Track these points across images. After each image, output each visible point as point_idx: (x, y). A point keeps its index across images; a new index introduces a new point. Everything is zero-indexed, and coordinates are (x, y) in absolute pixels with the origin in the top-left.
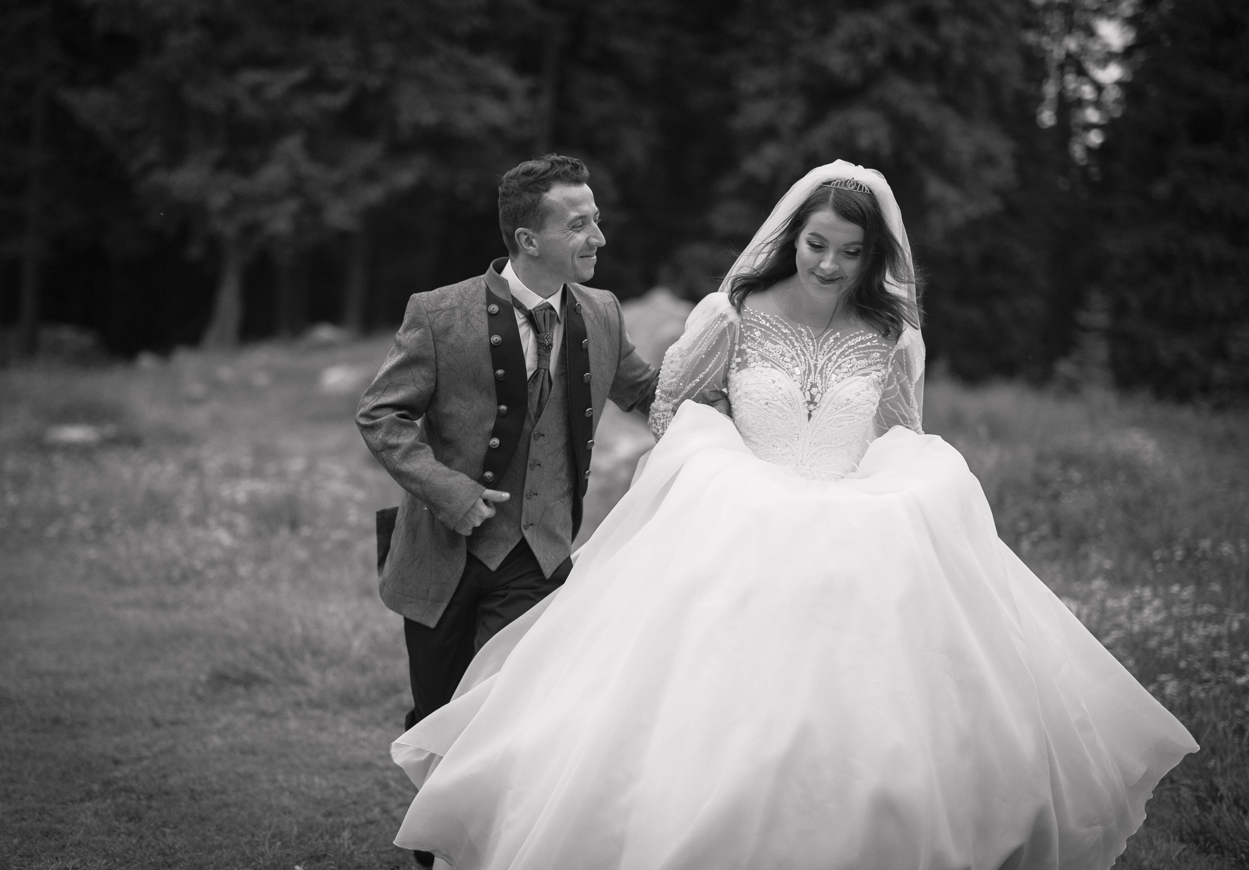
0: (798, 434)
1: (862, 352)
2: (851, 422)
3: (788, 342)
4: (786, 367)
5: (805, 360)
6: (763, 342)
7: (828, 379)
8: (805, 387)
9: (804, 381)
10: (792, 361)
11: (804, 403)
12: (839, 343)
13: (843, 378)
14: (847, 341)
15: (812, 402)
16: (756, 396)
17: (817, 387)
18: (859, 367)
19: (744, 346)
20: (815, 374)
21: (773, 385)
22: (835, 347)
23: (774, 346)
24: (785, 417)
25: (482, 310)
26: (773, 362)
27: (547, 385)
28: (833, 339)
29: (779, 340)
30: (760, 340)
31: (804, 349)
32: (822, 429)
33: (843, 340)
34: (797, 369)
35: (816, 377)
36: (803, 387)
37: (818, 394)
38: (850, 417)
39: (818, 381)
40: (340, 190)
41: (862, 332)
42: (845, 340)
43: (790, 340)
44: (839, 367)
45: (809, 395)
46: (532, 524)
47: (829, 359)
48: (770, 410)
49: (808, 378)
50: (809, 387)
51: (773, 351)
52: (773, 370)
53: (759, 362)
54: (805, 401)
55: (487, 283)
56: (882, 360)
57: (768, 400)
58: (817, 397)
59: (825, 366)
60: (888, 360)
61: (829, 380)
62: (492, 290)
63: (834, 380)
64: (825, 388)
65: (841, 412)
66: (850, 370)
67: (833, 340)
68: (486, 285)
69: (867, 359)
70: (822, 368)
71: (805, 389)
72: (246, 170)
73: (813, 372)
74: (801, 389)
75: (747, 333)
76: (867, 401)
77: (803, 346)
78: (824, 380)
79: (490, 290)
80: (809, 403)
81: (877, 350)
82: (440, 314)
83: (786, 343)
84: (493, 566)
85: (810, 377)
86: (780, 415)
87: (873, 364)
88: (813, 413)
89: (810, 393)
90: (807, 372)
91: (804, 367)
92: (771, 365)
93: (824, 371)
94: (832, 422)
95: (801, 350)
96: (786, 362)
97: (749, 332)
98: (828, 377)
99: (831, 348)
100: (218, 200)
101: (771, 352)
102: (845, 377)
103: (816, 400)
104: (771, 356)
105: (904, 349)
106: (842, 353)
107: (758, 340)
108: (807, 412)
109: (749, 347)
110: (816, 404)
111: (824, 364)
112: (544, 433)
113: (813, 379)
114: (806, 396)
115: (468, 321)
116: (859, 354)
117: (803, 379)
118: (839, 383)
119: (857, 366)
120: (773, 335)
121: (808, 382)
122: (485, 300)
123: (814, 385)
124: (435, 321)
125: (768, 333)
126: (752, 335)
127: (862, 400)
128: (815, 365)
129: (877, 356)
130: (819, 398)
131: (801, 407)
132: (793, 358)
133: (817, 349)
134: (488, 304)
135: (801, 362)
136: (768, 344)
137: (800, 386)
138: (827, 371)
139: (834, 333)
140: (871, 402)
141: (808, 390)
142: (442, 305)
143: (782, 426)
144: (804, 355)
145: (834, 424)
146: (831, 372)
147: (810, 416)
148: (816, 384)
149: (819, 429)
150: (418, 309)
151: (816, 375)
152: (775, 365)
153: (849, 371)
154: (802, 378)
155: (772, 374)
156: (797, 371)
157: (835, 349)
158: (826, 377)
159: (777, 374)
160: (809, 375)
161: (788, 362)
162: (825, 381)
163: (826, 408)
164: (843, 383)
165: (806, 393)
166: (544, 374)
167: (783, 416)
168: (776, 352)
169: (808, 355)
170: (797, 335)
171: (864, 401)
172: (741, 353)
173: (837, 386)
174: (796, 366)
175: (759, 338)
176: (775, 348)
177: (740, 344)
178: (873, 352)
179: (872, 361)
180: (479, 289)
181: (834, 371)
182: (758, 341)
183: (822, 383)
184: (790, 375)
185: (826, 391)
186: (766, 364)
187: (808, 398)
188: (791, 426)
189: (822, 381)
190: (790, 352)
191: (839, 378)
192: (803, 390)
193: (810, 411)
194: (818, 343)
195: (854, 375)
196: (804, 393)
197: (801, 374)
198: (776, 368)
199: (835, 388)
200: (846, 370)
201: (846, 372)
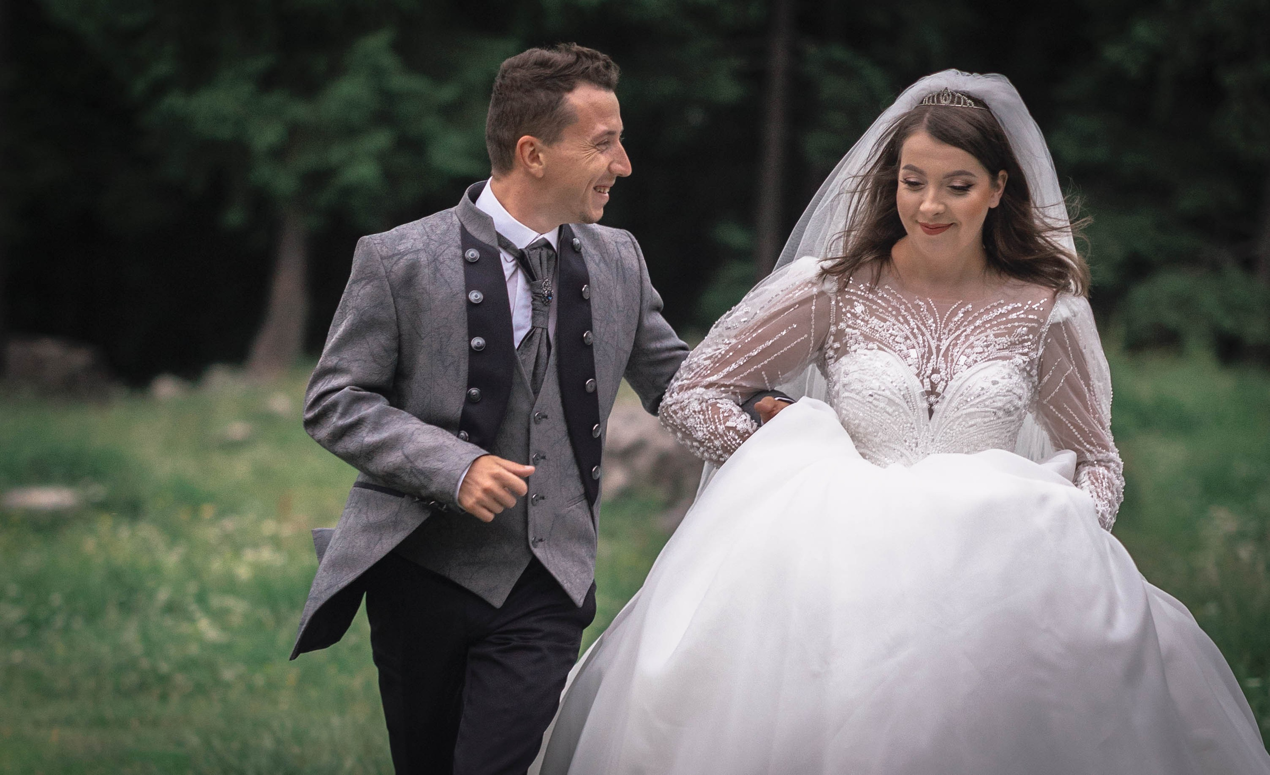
0: (916, 439)
1: (1002, 327)
2: (986, 420)
3: (900, 318)
4: (897, 348)
5: (924, 341)
6: (867, 318)
7: (955, 362)
8: (923, 372)
9: (922, 365)
10: (906, 341)
11: (922, 393)
12: (970, 318)
13: (976, 361)
14: (981, 314)
15: (932, 391)
16: (858, 386)
17: (939, 373)
18: (998, 347)
19: (842, 325)
20: (938, 357)
22: (966, 323)
23: (882, 324)
24: (897, 413)
25: (455, 255)
26: (880, 342)
27: (544, 349)
28: (963, 313)
29: (888, 316)
30: (863, 316)
31: (923, 328)
32: (948, 430)
33: (976, 314)
35: (938, 361)
36: (920, 373)
37: (941, 382)
38: (986, 412)
39: (942, 366)
41: (1002, 301)
42: (979, 314)
43: (904, 317)
44: (971, 346)
45: (929, 383)
46: (541, 540)
47: (957, 339)
48: (875, 402)
49: (928, 362)
50: (929, 372)
51: (880, 330)
52: (881, 352)
53: (862, 344)
54: (924, 390)
55: (462, 220)
56: (1031, 337)
57: (873, 389)
58: (940, 385)
59: (951, 348)
60: (1040, 337)
61: (956, 364)
62: (469, 229)
63: (963, 364)
64: (951, 374)
65: (971, 406)
66: (986, 350)
67: (962, 315)
68: (461, 222)
69: (1010, 337)
70: (948, 349)
71: (923, 376)
74: (918, 375)
75: (846, 308)
76: (1008, 391)
77: (922, 324)
78: (949, 365)
79: (466, 230)
80: (929, 393)
81: (1023, 324)
82: (399, 259)
83: (899, 321)
84: (498, 601)
85: (931, 361)
86: (890, 410)
87: (1017, 342)
88: (935, 407)
89: (931, 380)
90: (927, 355)
91: (921, 349)
92: (878, 345)
93: (950, 354)
94: (961, 420)
95: (918, 328)
96: (897, 343)
97: (848, 307)
98: (955, 360)
99: (959, 326)
101: (878, 331)
102: (978, 360)
103: (939, 389)
104: (878, 335)
105: (1062, 322)
106: (975, 329)
107: (860, 316)
108: (926, 405)
109: (848, 326)
110: (938, 395)
111: (950, 345)
112: (546, 413)
113: (935, 363)
114: (925, 384)
115: (437, 270)
116: (998, 330)
117: (921, 363)
118: (970, 369)
119: (994, 346)
120: (881, 310)
121: (927, 367)
122: (459, 243)
123: (935, 371)
124: (393, 270)
125: (874, 307)
126: (853, 311)
127: (1001, 389)
128: (938, 347)
129: (1023, 332)
130: (943, 387)
131: (918, 399)
132: (907, 338)
133: (941, 327)
134: (465, 247)
135: (918, 343)
136: (874, 322)
138: (954, 353)
139: (963, 305)
140: (1015, 394)
141: (927, 377)
142: (402, 248)
143: (894, 427)
144: (923, 335)
145: (963, 423)
146: (959, 353)
147: (931, 412)
148: (939, 369)
149: (944, 431)
150: (369, 254)
151: (939, 359)
152: (883, 345)
153: (984, 352)
154: (919, 361)
155: (878, 357)
156: (913, 353)
157: (965, 326)
158: (952, 361)
159: (886, 357)
160: (929, 359)
161: (901, 343)
162: (951, 366)
163: (950, 401)
164: (975, 368)
165: (924, 381)
166: (541, 335)
167: (894, 411)
168: (884, 330)
169: (928, 334)
170: (913, 311)
171: (1005, 391)
172: (840, 335)
173: (967, 373)
174: (912, 348)
175: (861, 314)
176: (883, 326)
177: (837, 323)
178: (1019, 327)
179: (1016, 339)
180: (451, 228)
181: (964, 351)
182: (861, 318)
183: (947, 367)
184: (904, 358)
185: (952, 378)
186: (871, 345)
188: (905, 425)
189: (947, 365)
190: (903, 331)
191: (970, 360)
192: (921, 378)
193: (931, 405)
194: (941, 319)
195: (991, 357)
196: (922, 382)
197: (918, 358)
198: (884, 350)
199: (963, 373)
200: (980, 350)
201: (980, 353)
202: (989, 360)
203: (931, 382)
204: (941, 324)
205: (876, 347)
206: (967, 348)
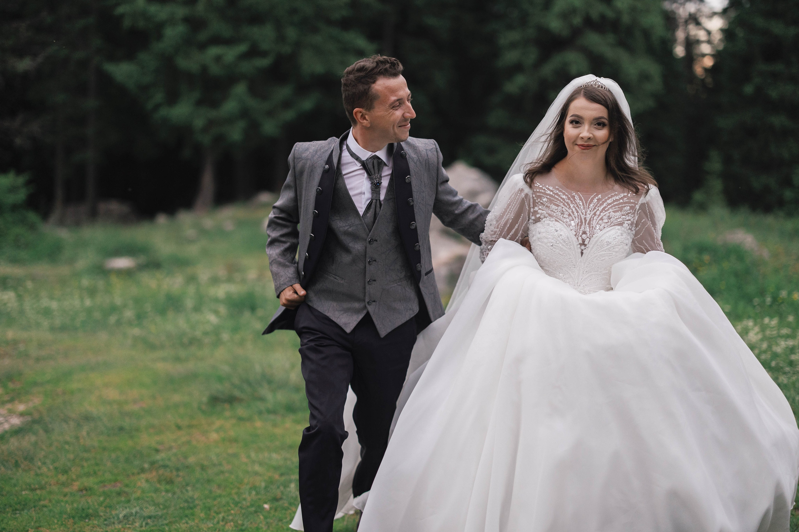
0: (575, 265)
1: (617, 207)
2: (610, 257)
4: (565, 221)
5: (578, 215)
6: (549, 205)
8: (578, 234)
9: (577, 230)
10: (569, 217)
11: (578, 245)
12: (601, 202)
15: (583, 244)
16: (546, 241)
17: (587, 234)
18: (616, 218)
19: (536, 208)
20: (585, 224)
21: (556, 233)
22: (599, 205)
23: (557, 208)
24: (565, 254)
26: (556, 217)
28: (597, 200)
29: (559, 203)
30: (547, 204)
31: (577, 208)
32: (591, 262)
34: (572, 222)
35: (586, 227)
36: (576, 234)
37: (587, 239)
38: (610, 254)
39: (587, 229)
40: (270, 114)
41: (616, 193)
42: (605, 200)
43: (567, 203)
44: (602, 219)
45: (581, 239)
46: (374, 301)
47: (595, 214)
48: (554, 249)
49: (580, 228)
50: (581, 233)
51: (556, 211)
52: (557, 223)
53: (547, 218)
54: (578, 243)
56: (631, 211)
57: (553, 243)
58: (586, 241)
60: (635, 211)
61: (594, 229)
63: (598, 229)
64: (592, 234)
65: (603, 251)
66: (609, 221)
67: (597, 201)
69: (621, 212)
70: (590, 220)
71: (578, 236)
72: (214, 104)
73: (584, 224)
74: (575, 235)
75: (538, 200)
76: (621, 243)
77: (576, 206)
78: (591, 229)
80: (581, 244)
81: (627, 205)
83: (564, 205)
84: (349, 330)
85: (582, 227)
86: (562, 253)
88: (584, 251)
89: (582, 238)
90: (580, 224)
91: (577, 220)
92: (555, 219)
93: (591, 222)
94: (597, 257)
95: (576, 210)
96: (565, 218)
97: (539, 199)
98: (594, 227)
99: (596, 206)
100: (199, 123)
101: (554, 212)
103: (586, 243)
104: (555, 214)
105: (646, 203)
106: (603, 209)
107: (545, 204)
108: (580, 251)
109: (539, 209)
110: (585, 245)
111: (591, 218)
112: (376, 239)
113: (584, 228)
114: (579, 240)
116: (615, 209)
117: (577, 229)
118: (601, 232)
119: (614, 217)
120: (555, 200)
121: (580, 231)
123: (584, 233)
125: (552, 199)
126: (541, 201)
128: (585, 219)
129: (628, 209)
130: (588, 241)
131: (576, 247)
132: (569, 215)
133: (586, 207)
135: (575, 217)
136: (553, 207)
137: (575, 233)
138: (594, 223)
139: (597, 195)
140: (624, 243)
141: (580, 236)
142: (303, 155)
143: (564, 260)
144: (577, 212)
145: (599, 259)
146: (596, 223)
147: (582, 253)
148: (586, 231)
149: (589, 262)
151: (586, 226)
152: (558, 219)
155: (555, 225)
157: (598, 207)
159: (558, 225)
160: (581, 226)
161: (566, 218)
162: (592, 230)
163: (593, 247)
164: (604, 231)
165: (579, 238)
166: (376, 203)
168: (558, 212)
169: (580, 212)
170: (572, 199)
171: (619, 243)
172: (535, 213)
173: (601, 233)
174: (572, 220)
177: (533, 208)
178: (625, 206)
179: (624, 213)
181: (598, 222)
183: (590, 231)
184: (568, 226)
185: (592, 236)
186: (551, 219)
188: (569, 260)
189: (590, 229)
190: (567, 211)
191: (602, 227)
192: (577, 237)
193: (582, 250)
194: (586, 203)
195: (612, 225)
196: (577, 239)
197: (575, 226)
198: (558, 222)
199: (599, 234)
200: (606, 221)
201: (607, 223)
202: (611, 226)
203: (582, 239)
204: (586, 206)
205: (554, 220)
206: (600, 220)
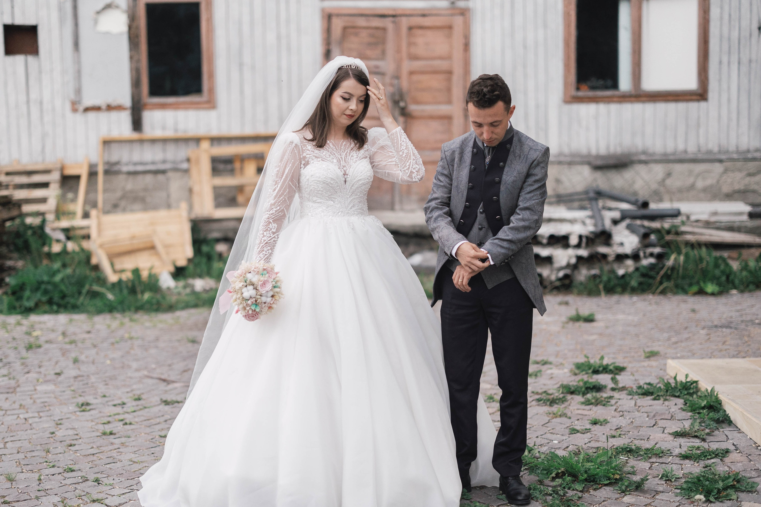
4: (328, 159)
8: (340, 167)
10: (330, 157)
13: (356, 161)
15: (346, 174)
17: (346, 167)
23: (319, 152)
44: (352, 156)
50: (342, 168)
52: (323, 162)
53: (315, 160)
54: (342, 174)
58: (347, 171)
59: (346, 158)
61: (350, 163)
67: (345, 146)
73: (341, 161)
74: (339, 168)
75: (304, 148)
88: (347, 180)
90: (339, 161)
104: (320, 156)
108: (344, 179)
109: (307, 154)
128: (341, 158)
131: (341, 177)
136: (316, 151)
138: (347, 160)
146: (349, 159)
147: (345, 182)
148: (345, 165)
154: (337, 163)
156: (334, 161)
157: (347, 149)
158: (347, 163)
163: (352, 176)
165: (341, 170)
168: (321, 154)
172: (304, 158)
173: (354, 165)
177: (302, 155)
183: (347, 165)
184: (332, 163)
185: (350, 168)
186: (318, 160)
187: (343, 172)
188: (337, 188)
190: (327, 154)
194: (338, 147)
195: (361, 159)
201: (357, 158)
203: (344, 170)
205: (321, 160)
206: (351, 157)
